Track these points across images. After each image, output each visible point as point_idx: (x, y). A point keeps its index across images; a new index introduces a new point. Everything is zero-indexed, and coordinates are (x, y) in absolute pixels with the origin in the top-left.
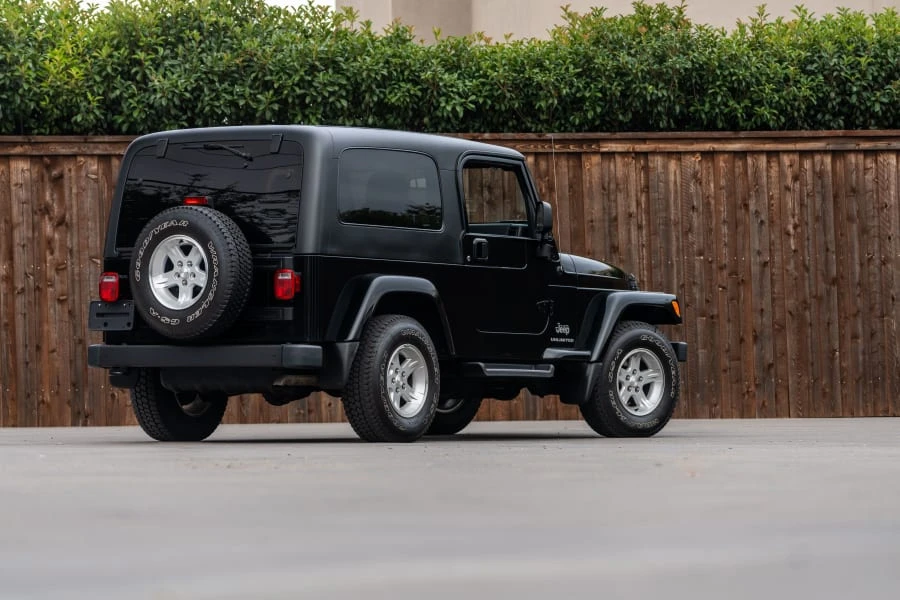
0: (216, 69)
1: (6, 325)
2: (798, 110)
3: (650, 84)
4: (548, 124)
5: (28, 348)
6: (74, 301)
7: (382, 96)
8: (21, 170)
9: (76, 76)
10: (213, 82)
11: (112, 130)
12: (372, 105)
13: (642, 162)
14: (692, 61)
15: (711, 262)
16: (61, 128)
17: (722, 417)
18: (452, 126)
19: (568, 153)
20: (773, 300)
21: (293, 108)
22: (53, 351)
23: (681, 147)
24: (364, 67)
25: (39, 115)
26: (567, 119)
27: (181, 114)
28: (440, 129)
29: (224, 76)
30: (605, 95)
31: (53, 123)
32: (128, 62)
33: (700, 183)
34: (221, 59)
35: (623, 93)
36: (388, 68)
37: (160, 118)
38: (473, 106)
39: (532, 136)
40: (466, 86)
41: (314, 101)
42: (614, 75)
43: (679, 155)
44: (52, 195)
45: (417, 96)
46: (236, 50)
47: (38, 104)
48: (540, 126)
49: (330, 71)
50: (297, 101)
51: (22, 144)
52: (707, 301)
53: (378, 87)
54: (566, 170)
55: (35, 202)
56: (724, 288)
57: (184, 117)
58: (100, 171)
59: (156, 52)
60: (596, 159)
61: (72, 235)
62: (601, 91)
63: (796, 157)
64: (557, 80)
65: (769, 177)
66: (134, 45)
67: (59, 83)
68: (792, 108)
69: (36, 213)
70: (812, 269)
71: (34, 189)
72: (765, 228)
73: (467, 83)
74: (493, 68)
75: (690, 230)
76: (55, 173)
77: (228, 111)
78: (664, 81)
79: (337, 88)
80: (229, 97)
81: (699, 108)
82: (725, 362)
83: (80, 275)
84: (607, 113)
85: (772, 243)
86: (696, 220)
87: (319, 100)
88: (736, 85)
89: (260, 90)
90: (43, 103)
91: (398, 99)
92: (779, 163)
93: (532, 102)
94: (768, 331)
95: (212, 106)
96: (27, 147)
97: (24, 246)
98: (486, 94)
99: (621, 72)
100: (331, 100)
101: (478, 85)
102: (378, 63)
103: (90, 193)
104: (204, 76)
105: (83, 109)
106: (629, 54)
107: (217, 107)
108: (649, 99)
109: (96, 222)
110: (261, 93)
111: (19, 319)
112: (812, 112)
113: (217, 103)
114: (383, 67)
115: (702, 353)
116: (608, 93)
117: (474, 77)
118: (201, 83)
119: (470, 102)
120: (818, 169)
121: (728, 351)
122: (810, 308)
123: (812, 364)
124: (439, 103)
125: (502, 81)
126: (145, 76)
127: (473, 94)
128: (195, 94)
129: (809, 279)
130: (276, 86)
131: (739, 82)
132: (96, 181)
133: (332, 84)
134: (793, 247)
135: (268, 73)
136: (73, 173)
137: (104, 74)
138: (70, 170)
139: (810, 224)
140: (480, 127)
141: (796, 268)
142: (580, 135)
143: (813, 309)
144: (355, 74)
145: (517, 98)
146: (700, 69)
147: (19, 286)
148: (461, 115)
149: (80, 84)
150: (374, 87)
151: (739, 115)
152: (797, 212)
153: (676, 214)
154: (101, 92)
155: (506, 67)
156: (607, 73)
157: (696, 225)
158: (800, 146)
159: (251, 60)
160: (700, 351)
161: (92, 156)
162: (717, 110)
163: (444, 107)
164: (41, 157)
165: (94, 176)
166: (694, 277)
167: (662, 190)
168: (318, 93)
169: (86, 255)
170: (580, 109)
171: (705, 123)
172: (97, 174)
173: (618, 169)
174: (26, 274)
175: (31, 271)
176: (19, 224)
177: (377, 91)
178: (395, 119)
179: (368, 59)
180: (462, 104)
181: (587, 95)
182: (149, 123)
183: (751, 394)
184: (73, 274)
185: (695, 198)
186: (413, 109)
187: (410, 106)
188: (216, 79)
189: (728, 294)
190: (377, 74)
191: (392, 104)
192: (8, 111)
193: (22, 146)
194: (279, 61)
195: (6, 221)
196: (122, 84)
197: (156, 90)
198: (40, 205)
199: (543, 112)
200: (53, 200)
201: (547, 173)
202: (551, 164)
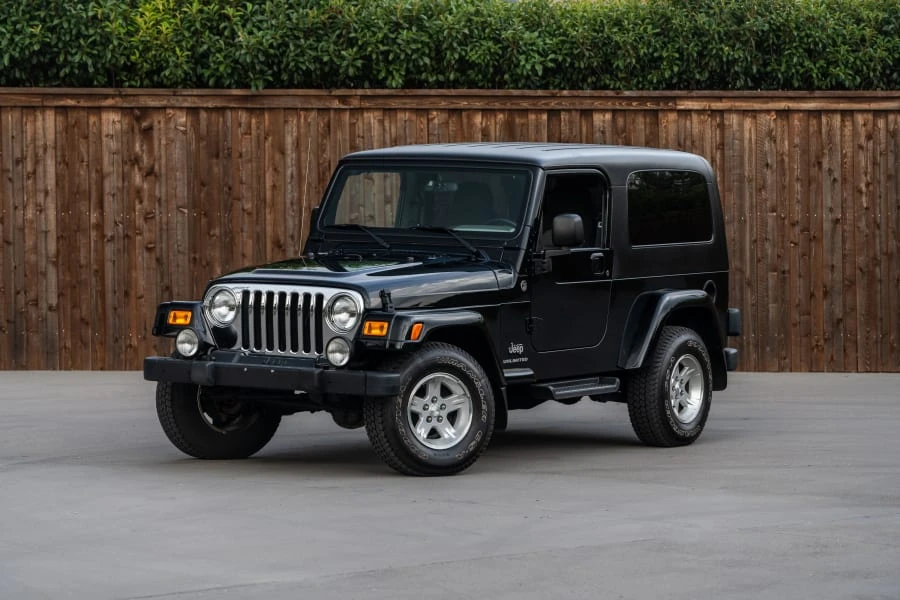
0: (301, 26)
1: (96, 271)
2: (875, 70)
3: (726, 46)
4: (626, 82)
5: (117, 295)
6: (161, 249)
8: (112, 122)
9: (165, 32)
10: (298, 38)
11: (201, 83)
12: (453, 62)
13: (718, 119)
14: (769, 23)
15: (784, 219)
16: (152, 80)
17: (791, 371)
18: (533, 83)
19: (645, 110)
20: (844, 256)
21: (377, 64)
22: (141, 297)
23: (757, 106)
24: (445, 26)
25: (131, 68)
26: (644, 77)
27: (266, 69)
28: (520, 85)
29: (309, 33)
30: (681, 54)
31: (144, 76)
32: (217, 17)
33: (775, 141)
34: (307, 16)
35: (700, 54)
36: (469, 27)
37: (246, 72)
38: (552, 64)
39: (610, 93)
40: (545, 44)
41: (397, 57)
42: (690, 36)
43: (754, 113)
44: (142, 146)
45: (498, 55)
46: (323, 6)
47: (128, 58)
48: (618, 84)
49: (414, 29)
50: (381, 57)
51: (113, 96)
52: (779, 256)
53: (459, 44)
54: (643, 126)
55: (125, 152)
56: (795, 244)
57: (270, 72)
58: (189, 124)
59: (245, 8)
60: (672, 116)
61: (160, 185)
62: (678, 51)
63: (870, 117)
64: (635, 40)
65: (842, 136)
66: (224, 1)
67: (148, 39)
68: (867, 69)
69: (126, 163)
70: (883, 227)
71: (125, 140)
72: (838, 186)
73: (548, 41)
74: (573, 26)
75: (764, 187)
76: (145, 124)
77: (312, 67)
78: (741, 42)
79: (420, 46)
80: (313, 54)
81: (776, 67)
82: (796, 316)
83: (167, 224)
84: (684, 72)
85: (844, 201)
86: (770, 177)
87: (402, 57)
88: (812, 46)
89: (345, 46)
90: (133, 58)
91: (479, 57)
92: (853, 121)
93: (610, 60)
94: (838, 286)
95: (297, 62)
96: (117, 99)
97: (114, 195)
98: (565, 52)
99: (698, 32)
100: (413, 57)
101: (557, 44)
102: (459, 22)
103: (178, 145)
104: (289, 33)
105: (171, 63)
106: (707, 14)
107: (302, 63)
108: (725, 59)
109: (183, 173)
110: (346, 50)
111: (109, 266)
112: (888, 72)
113: (301, 60)
114: (465, 26)
115: (772, 307)
116: (685, 54)
117: (554, 36)
118: (287, 39)
119: (552, 60)
120: (891, 127)
121: (798, 305)
122: (880, 265)
123: (881, 319)
124: (520, 61)
125: (581, 40)
126: (233, 30)
127: (554, 52)
128: (280, 50)
129: (881, 236)
130: (360, 43)
131: (816, 44)
132: (185, 133)
133: (415, 41)
134: (865, 205)
135: (352, 30)
136: (162, 125)
137: (193, 29)
139: (882, 183)
140: (560, 83)
141: (868, 226)
142: (657, 93)
143: (882, 267)
144: (436, 31)
145: (596, 56)
146: (776, 30)
147: (109, 233)
148: (540, 73)
149: (169, 39)
150: (455, 45)
151: (814, 75)
152: (869, 170)
153: (750, 171)
154: (189, 46)
155: (586, 27)
156: (684, 33)
157: (769, 182)
158: (874, 106)
159: (336, 17)
160: (770, 305)
161: (181, 108)
162: (794, 71)
163: (524, 66)
164: (132, 109)
165: (182, 128)
166: (766, 232)
167: (737, 147)
168: (400, 50)
169: (173, 204)
170: (657, 68)
171: (782, 82)
172: (185, 126)
173: (694, 126)
174: (116, 223)
175: (120, 219)
176: (109, 174)
177: (459, 49)
178: (477, 75)
179: (450, 18)
180: (541, 63)
181: (665, 54)
182: (236, 78)
183: (820, 348)
184: (161, 222)
185: (769, 155)
186: (494, 66)
187: (491, 63)
188: (301, 35)
189: (799, 250)
190: (458, 32)
191: (473, 61)
192: (99, 65)
193: (113, 98)
194: (364, 17)
195: (97, 171)
196: (210, 39)
197: (241, 46)
198: (130, 156)
199: (621, 71)
200: (142, 151)
201: (624, 131)
202: (628, 121)
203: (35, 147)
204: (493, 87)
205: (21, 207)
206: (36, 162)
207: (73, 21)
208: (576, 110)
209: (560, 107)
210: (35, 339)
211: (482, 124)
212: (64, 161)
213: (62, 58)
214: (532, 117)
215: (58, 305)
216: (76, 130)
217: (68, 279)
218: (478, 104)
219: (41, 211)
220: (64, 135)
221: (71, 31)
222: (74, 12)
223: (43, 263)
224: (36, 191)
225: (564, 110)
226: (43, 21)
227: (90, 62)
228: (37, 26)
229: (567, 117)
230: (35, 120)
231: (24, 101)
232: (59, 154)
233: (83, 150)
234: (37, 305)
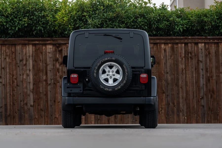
0: (108, 17)
1: (45, 94)
4: (208, 34)
5: (52, 101)
7: (158, 25)
8: (50, 48)
9: (66, 20)
10: (107, 21)
12: (155, 28)
16: (62, 36)
19: (215, 42)
22: (59, 102)
24: (152, 16)
25: (55, 32)
26: (214, 32)
28: (176, 35)
29: (110, 20)
31: (59, 34)
32: (81, 16)
34: (109, 15)
36: (159, 17)
38: (185, 28)
39: (204, 37)
40: (183, 22)
44: (59, 56)
45: (169, 26)
46: (114, 12)
47: (55, 28)
48: (206, 34)
49: (142, 18)
51: (50, 40)
53: (156, 22)
54: (214, 48)
59: (90, 13)
61: (65, 68)
64: (211, 20)
66: (83, 11)
67: (60, 22)
69: (54, 61)
71: (54, 54)
73: (184, 21)
74: (192, 17)
76: (60, 49)
79: (144, 23)
87: (139, 26)
90: (56, 28)
91: (163, 26)
93: (203, 27)
96: (51, 41)
97: (50, 71)
98: (189, 25)
101: (187, 22)
102: (156, 15)
104: (104, 20)
105: (67, 30)
110: (121, 25)
111: (49, 92)
117: (186, 20)
118: (103, 22)
119: (185, 27)
124: (175, 27)
125: (194, 21)
126: (86, 20)
127: (186, 25)
128: (101, 25)
130: (126, 22)
133: (143, 22)
135: (123, 18)
136: (65, 49)
137: (74, 19)
138: (64, 48)
140: (188, 35)
142: (218, 37)
144: (149, 19)
145: (199, 26)
147: (49, 82)
148: (182, 31)
149: (67, 22)
150: (155, 22)
154: (73, 25)
155: (196, 17)
159: (118, 15)
163: (177, 29)
164: (56, 44)
170: (218, 29)
174: (51, 79)
175: (52, 78)
176: (49, 64)
177: (156, 24)
178: (162, 32)
179: (153, 14)
180: (182, 28)
181: (220, 25)
187: (166, 28)
188: (108, 21)
190: (156, 18)
191: (161, 28)
192: (46, 30)
193: (50, 41)
194: (127, 15)
195: (45, 63)
196: (79, 22)
197: (89, 24)
198: (55, 58)
199: (207, 30)
200: (59, 57)
201: (208, 49)
202: (209, 46)
203: (26, 56)
204: (167, 36)
205: (22, 75)
206: (27, 61)
207: (37, 16)
208: (193, 43)
209: (188, 42)
210: (27, 116)
211: (164, 47)
212: (35, 60)
213: (34, 28)
214: (179, 45)
215: (33, 105)
216: (39, 51)
217: (36, 97)
218: (163, 41)
219: (28, 76)
220: (35, 52)
221: (37, 19)
222: (37, 14)
223: (29, 92)
224: (26, 70)
225: (189, 43)
226: (28, 17)
227: (42, 29)
228: (26, 18)
229: (190, 45)
230: (26, 48)
231: (23, 42)
232: (34, 58)
233: (41, 57)
234: (27, 105)
